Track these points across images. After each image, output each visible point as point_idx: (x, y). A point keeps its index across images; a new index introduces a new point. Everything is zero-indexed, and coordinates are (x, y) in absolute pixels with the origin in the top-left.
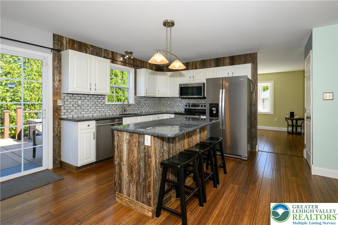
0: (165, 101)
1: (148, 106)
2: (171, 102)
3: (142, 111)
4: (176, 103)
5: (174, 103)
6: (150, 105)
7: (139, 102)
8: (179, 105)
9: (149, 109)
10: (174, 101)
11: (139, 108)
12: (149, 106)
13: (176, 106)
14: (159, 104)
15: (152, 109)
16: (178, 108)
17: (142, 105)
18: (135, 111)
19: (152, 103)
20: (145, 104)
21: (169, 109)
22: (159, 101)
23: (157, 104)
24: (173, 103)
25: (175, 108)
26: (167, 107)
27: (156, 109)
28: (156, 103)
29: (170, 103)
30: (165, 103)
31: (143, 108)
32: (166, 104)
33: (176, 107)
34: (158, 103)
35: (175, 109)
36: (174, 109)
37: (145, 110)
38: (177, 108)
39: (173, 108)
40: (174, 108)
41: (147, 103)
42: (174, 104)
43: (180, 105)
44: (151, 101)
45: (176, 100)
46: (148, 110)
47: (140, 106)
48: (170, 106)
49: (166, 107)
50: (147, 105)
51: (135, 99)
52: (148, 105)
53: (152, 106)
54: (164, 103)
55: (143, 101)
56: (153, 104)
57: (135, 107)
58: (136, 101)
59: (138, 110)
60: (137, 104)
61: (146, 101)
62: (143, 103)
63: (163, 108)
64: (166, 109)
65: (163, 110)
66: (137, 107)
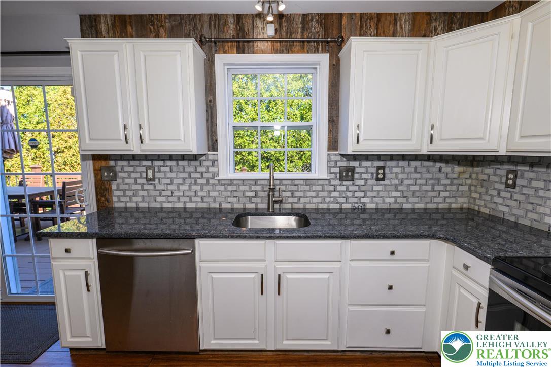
1: (397, 186)
3: (364, 204)
5: (541, 184)
6: (407, 182)
7: (348, 171)
9: (401, 200)
10: (545, 177)
11: (349, 194)
12: (400, 188)
15: (413, 200)
17: (361, 182)
18: (330, 202)
20: (378, 180)
21: (506, 209)
24: (534, 184)
25: (548, 211)
26: (497, 200)
27: (438, 200)
28: (442, 176)
29: (519, 182)
31: (370, 194)
32: (498, 186)
36: (534, 216)
37: (376, 200)
39: (534, 211)
40: (541, 210)
41: (389, 176)
42: (542, 193)
44: (409, 170)
46: (396, 202)
47: (351, 188)
48: (516, 196)
49: (492, 196)
50: (386, 182)
51: (333, 164)
52: (396, 182)
53: (415, 188)
54: (485, 177)
55: (367, 168)
56: (422, 181)
57: (332, 188)
58: (333, 170)
59: (345, 199)
60: (337, 179)
61: (383, 168)
62: (370, 177)
63: (480, 198)
64: (495, 205)
65: (479, 206)
66: (338, 191)
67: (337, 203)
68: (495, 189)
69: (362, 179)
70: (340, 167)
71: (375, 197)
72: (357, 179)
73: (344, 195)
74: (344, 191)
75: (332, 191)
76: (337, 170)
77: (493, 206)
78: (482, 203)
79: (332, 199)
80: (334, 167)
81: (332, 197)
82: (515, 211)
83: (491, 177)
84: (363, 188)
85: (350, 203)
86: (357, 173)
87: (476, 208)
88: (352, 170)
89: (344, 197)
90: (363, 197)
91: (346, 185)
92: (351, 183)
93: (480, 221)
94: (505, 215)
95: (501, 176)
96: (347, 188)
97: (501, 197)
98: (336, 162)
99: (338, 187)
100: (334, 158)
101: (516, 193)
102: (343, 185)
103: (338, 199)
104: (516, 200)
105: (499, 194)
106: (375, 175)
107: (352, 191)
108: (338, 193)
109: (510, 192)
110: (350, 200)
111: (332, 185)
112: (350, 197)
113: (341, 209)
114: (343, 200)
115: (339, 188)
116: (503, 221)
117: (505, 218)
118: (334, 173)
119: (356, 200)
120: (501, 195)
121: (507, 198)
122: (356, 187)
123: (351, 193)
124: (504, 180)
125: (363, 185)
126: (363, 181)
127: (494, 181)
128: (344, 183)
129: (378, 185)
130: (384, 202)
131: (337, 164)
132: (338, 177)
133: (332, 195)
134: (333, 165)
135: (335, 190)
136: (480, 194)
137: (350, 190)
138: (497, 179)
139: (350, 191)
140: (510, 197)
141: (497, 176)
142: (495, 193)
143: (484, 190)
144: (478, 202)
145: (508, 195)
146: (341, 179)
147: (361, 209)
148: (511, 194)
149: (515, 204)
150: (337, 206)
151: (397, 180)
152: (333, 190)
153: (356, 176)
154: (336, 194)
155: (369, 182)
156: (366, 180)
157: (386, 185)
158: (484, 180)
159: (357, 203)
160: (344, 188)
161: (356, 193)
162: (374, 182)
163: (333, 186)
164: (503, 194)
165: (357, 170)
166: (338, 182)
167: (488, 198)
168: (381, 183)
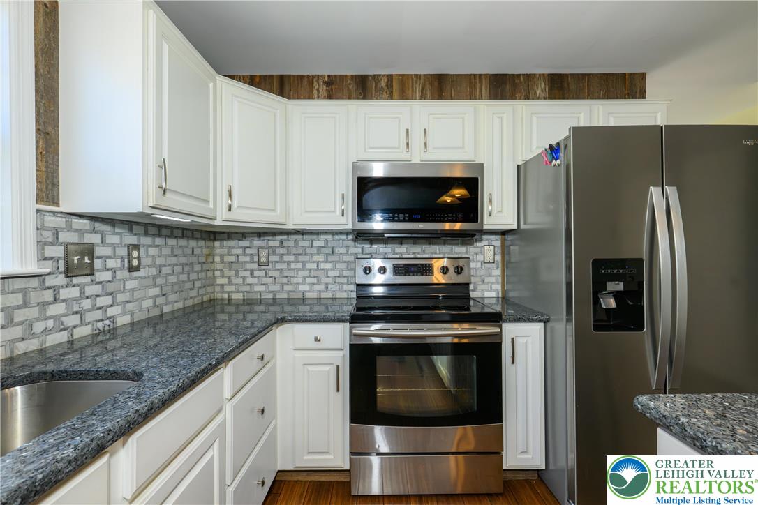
0: (240, 251)
1: (154, 278)
2: (274, 254)
3: (112, 319)
4: (301, 258)
5: (292, 258)
6: (165, 271)
7: (82, 254)
8: (322, 266)
9: (160, 301)
10: (294, 251)
11: (86, 304)
12: (158, 281)
13: (301, 273)
14: (205, 267)
15: (172, 297)
16: (314, 280)
17: (106, 276)
19: (174, 260)
20: (132, 269)
21: (262, 288)
22: (205, 251)
23: (197, 267)
24: (286, 258)
25: (300, 280)
26: (250, 281)
27: (193, 293)
28: (194, 259)
29: (272, 258)
30: (242, 259)
31: (120, 298)
32: (250, 266)
33: (304, 277)
34: (202, 259)
35: (302, 288)
36: (290, 288)
37: (130, 306)
38: (309, 280)
39: (289, 283)
40: (295, 280)
41: (145, 261)
42: (293, 266)
43: (328, 266)
44: (166, 251)
45: (307, 243)
46: (155, 305)
47: (90, 290)
48: (271, 273)
49: (244, 278)
50: (142, 273)
51: (48, 236)
52: (153, 271)
53: (172, 279)
54: (233, 259)
55: (114, 247)
56: (178, 269)
57: (48, 296)
58: (51, 251)
59: (79, 316)
60: (60, 273)
61: (136, 247)
62: (119, 266)
63: (230, 283)
64: (249, 287)
65: (229, 293)
66: (64, 301)
67: (61, 330)
68: (246, 270)
69: (108, 270)
70: (66, 245)
71: (128, 302)
72: (99, 270)
73: (76, 309)
74: (75, 299)
75: (49, 303)
76: (59, 251)
77: (247, 288)
78: (233, 288)
79: (50, 323)
80: (51, 244)
81: (50, 318)
82: (272, 288)
83: (240, 257)
84: (110, 287)
85: (89, 323)
86: (98, 258)
87: (226, 296)
88: (89, 251)
89: (77, 313)
90: (112, 306)
91: (78, 285)
92: (87, 279)
93: (233, 309)
94: (262, 294)
95: (252, 255)
96: (82, 292)
97: (255, 277)
98: (56, 232)
99: (62, 291)
100: (50, 221)
101: (270, 270)
102: (74, 286)
103: (63, 319)
104: (271, 277)
105: (252, 274)
106: (126, 260)
107: (91, 296)
108: (63, 305)
109: (264, 269)
110: (90, 317)
111: (50, 288)
112: (88, 311)
113: (71, 342)
114: (75, 320)
115: (64, 294)
116: (260, 301)
117: (262, 297)
118: (51, 258)
119: (98, 314)
120: (255, 275)
121: (262, 277)
122: (97, 286)
123: (89, 300)
124: (256, 259)
125: (110, 282)
126: (110, 273)
127: (245, 262)
128: (76, 280)
129: (131, 279)
130: (141, 309)
131: (57, 238)
132: (62, 268)
133: (48, 314)
134: (50, 240)
135: (55, 300)
136: (229, 278)
137: (86, 295)
138: (247, 259)
139: (87, 298)
140: (264, 275)
141: (248, 255)
142: (247, 273)
143: (233, 273)
144: (227, 288)
145: (262, 273)
146: (70, 272)
147: (109, 331)
148: (266, 272)
149: (270, 281)
150: (62, 337)
151: (154, 269)
152: (51, 299)
153: (98, 264)
154: (59, 309)
155: (119, 275)
156: (114, 271)
157: (141, 277)
158: (232, 262)
159: (102, 320)
160: (75, 292)
161: (98, 299)
162: (125, 273)
163: (51, 291)
164: (256, 273)
165: (99, 251)
166: (61, 280)
167: (240, 281)
168: (136, 274)
